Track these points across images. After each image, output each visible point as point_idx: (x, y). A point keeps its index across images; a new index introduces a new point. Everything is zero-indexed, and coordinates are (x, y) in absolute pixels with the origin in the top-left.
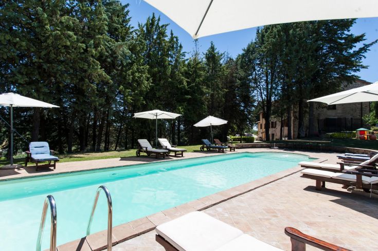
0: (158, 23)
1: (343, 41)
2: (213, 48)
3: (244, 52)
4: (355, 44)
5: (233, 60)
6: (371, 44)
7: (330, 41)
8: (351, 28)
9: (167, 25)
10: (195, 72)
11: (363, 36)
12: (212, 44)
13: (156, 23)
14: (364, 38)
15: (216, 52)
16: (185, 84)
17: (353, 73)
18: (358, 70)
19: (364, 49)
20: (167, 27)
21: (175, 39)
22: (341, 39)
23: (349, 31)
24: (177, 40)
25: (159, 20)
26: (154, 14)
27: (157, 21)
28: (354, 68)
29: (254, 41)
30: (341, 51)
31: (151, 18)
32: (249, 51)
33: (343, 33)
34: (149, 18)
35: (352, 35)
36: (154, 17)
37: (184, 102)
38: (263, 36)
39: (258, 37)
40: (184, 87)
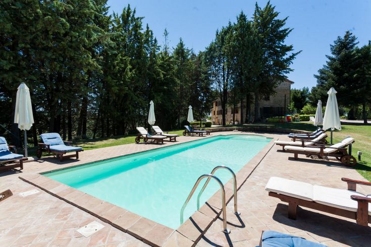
0: (133, 16)
1: (279, 49)
2: (181, 44)
3: (207, 50)
4: (287, 53)
5: (195, 55)
6: (297, 54)
7: (270, 48)
8: (285, 40)
9: (142, 18)
10: (169, 65)
11: (291, 47)
12: (181, 40)
13: (131, 15)
14: (293, 48)
15: (184, 48)
16: (162, 76)
17: (285, 74)
18: (288, 72)
19: (292, 57)
20: (142, 21)
21: (150, 33)
22: (278, 47)
23: (283, 42)
24: (152, 34)
25: (134, 12)
26: (129, 5)
27: (132, 13)
28: (285, 70)
29: (214, 41)
30: (278, 57)
31: (126, 9)
32: (211, 50)
33: (280, 43)
34: (124, 9)
35: (285, 45)
36: (129, 9)
37: (160, 92)
38: (223, 38)
39: (217, 38)
40: (161, 78)
